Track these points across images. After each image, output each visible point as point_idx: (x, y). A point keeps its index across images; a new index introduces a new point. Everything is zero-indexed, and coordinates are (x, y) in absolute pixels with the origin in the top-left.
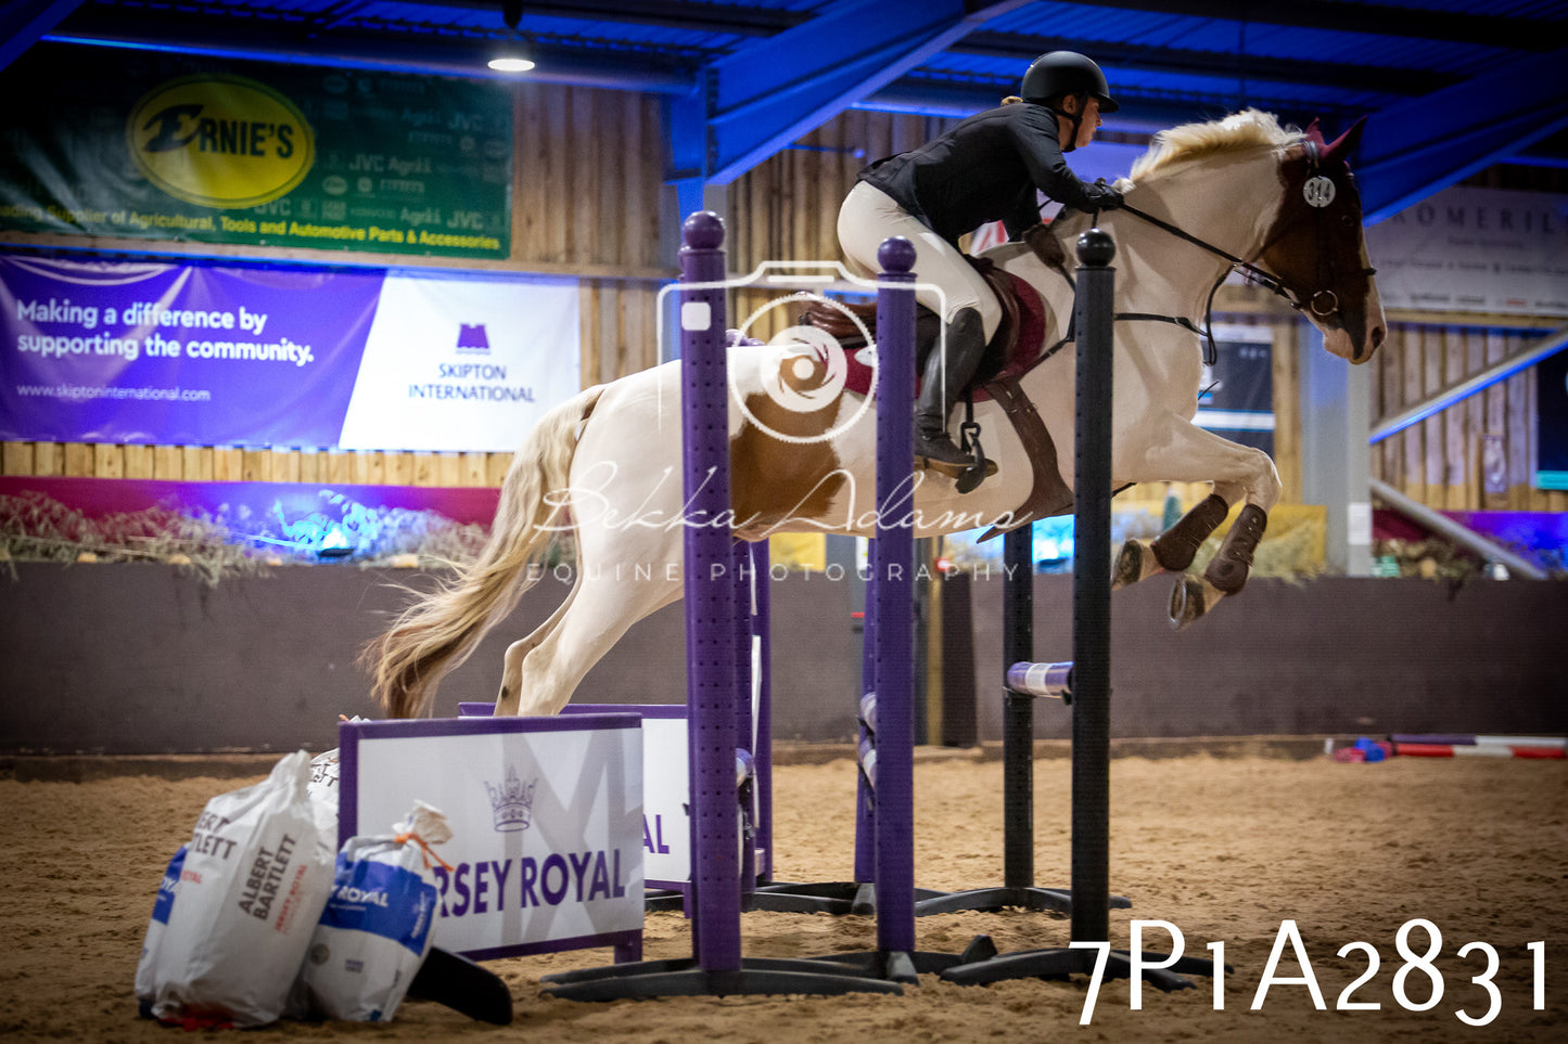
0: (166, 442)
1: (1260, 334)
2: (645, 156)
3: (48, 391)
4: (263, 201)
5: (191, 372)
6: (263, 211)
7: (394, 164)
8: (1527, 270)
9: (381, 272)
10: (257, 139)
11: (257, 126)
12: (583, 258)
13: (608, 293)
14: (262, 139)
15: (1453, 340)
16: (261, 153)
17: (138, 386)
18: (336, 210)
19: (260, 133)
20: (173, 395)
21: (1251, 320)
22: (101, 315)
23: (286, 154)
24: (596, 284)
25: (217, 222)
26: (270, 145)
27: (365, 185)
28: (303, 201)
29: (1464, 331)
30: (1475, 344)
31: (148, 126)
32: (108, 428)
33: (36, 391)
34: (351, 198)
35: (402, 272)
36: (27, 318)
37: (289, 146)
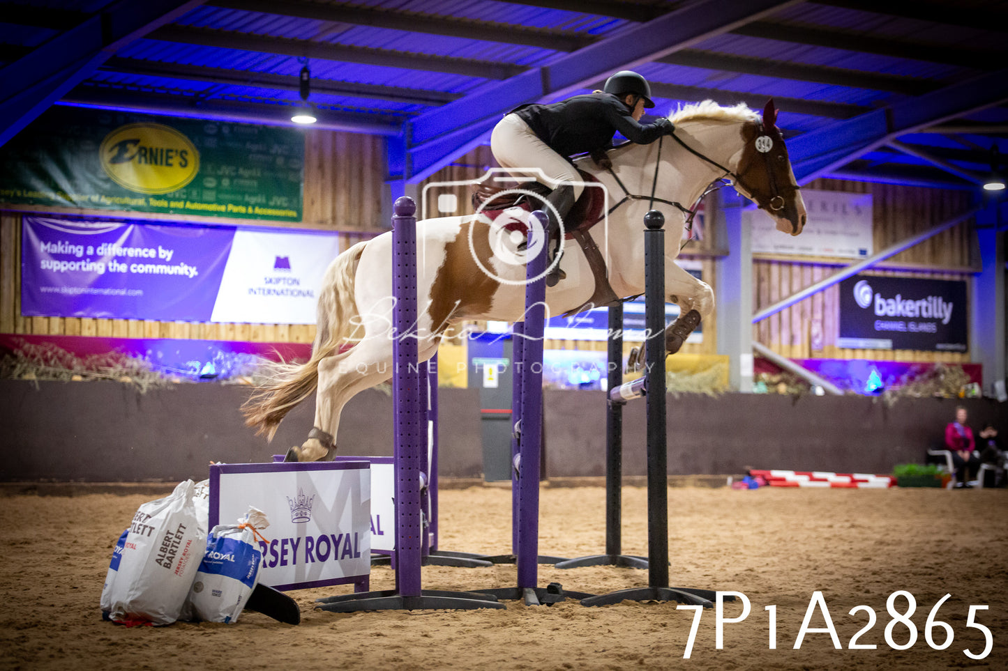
0: (118, 318)
1: (696, 265)
2: (374, 169)
3: (57, 290)
4: (172, 190)
5: (133, 280)
6: (171, 196)
7: (241, 171)
8: (834, 233)
9: (233, 229)
10: (168, 157)
11: (169, 151)
12: (341, 221)
13: (354, 241)
14: (171, 157)
15: (796, 269)
16: (171, 165)
17: (105, 287)
18: (210, 195)
19: (170, 154)
20: (123, 292)
21: (691, 258)
22: (85, 250)
23: (184, 165)
24: (348, 235)
25: (147, 201)
26: (176, 161)
27: (226, 182)
28: (194, 189)
29: (802, 265)
30: (808, 271)
31: (111, 150)
32: (88, 309)
33: (50, 290)
34: (218, 189)
35: (245, 228)
36: (46, 251)
37: (186, 161)
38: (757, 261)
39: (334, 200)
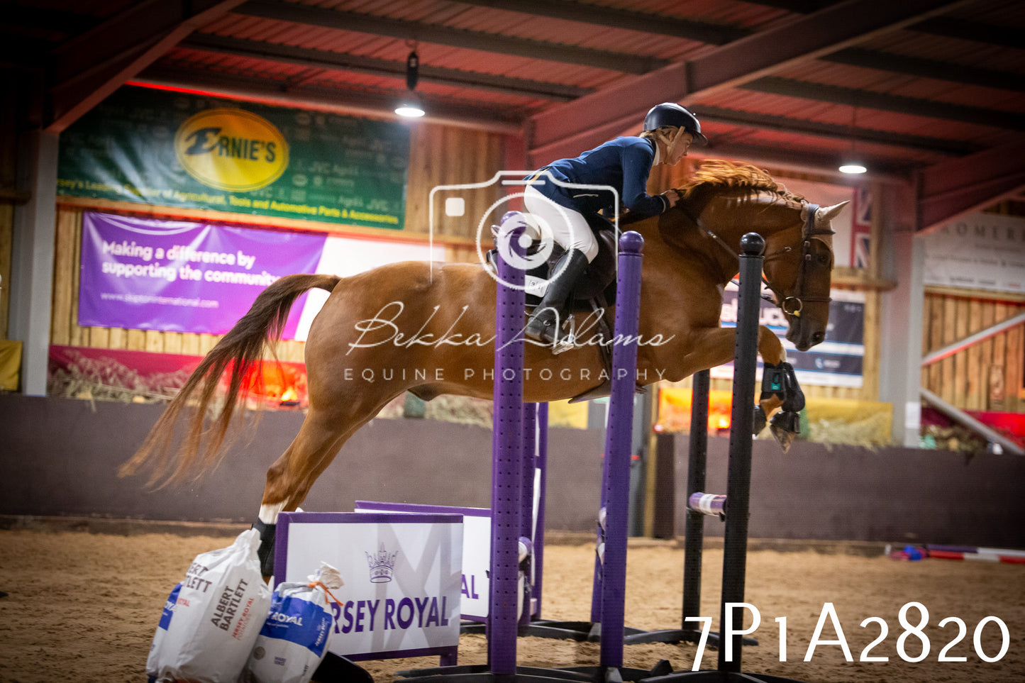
0: (189, 330)
1: (857, 297)
3: (120, 297)
4: (256, 188)
5: (207, 289)
6: (254, 194)
7: (336, 169)
8: (1021, 266)
9: (324, 234)
10: (253, 150)
11: (254, 142)
13: (462, 254)
14: (256, 150)
15: (975, 306)
16: (255, 159)
17: (175, 296)
18: (299, 195)
19: (256, 146)
20: (195, 303)
21: (853, 288)
22: (154, 252)
23: (271, 159)
24: (455, 247)
25: (227, 200)
26: (262, 154)
27: (318, 181)
28: (281, 188)
29: (982, 301)
30: (988, 309)
31: (188, 139)
32: (155, 321)
33: (112, 297)
34: (309, 188)
35: (338, 234)
36: (109, 252)
37: (273, 155)
38: (929, 295)
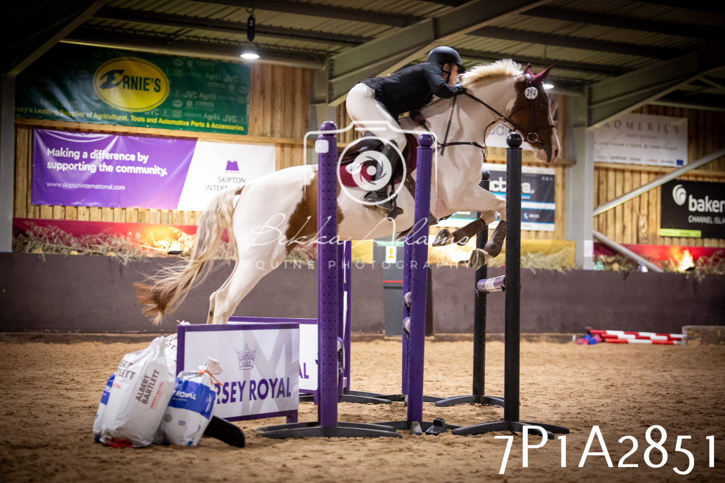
0: (107, 206)
1: (550, 171)
2: (303, 94)
3: (59, 185)
4: (148, 109)
5: (117, 178)
6: (148, 114)
7: (201, 95)
8: (658, 147)
9: (195, 139)
10: (146, 84)
12: (277, 135)
13: (287, 149)
15: (628, 175)
17: (96, 184)
18: (177, 114)
19: (147, 82)
20: (110, 187)
21: (547, 166)
22: (81, 155)
23: (158, 90)
24: (282, 145)
25: (129, 118)
26: (151, 87)
27: (189, 104)
28: (164, 109)
29: (632, 172)
30: (636, 177)
31: (102, 78)
32: (83, 200)
33: (54, 185)
34: (184, 109)
35: (204, 139)
36: (51, 155)
37: (159, 87)
38: (597, 169)
39: (272, 117)
